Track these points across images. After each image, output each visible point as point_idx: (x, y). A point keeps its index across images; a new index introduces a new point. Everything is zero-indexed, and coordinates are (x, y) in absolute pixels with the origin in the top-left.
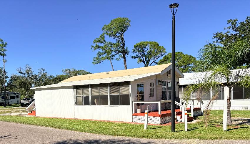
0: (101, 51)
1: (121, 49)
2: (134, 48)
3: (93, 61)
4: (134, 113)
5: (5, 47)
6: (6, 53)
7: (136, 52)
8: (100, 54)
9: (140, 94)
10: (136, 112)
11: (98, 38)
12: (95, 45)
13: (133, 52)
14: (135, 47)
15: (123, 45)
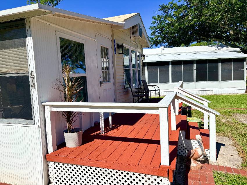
4: (50, 150)
9: (71, 74)
10: (61, 144)
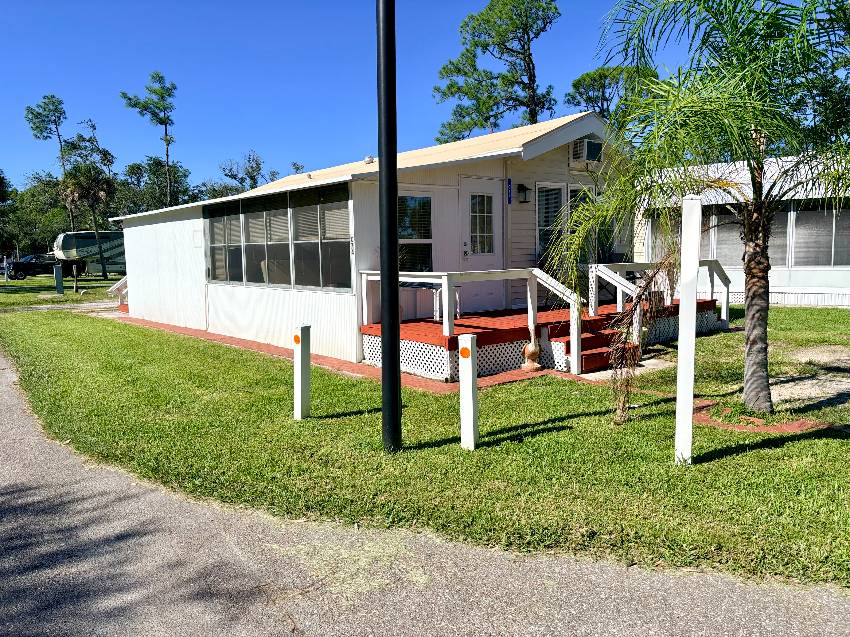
0: (467, 102)
1: (521, 93)
2: (571, 90)
3: (439, 136)
4: (365, 322)
5: (169, 95)
6: (173, 115)
7: (579, 104)
8: (460, 112)
11: (455, 61)
12: (444, 84)
13: (569, 102)
14: (576, 85)
15: (530, 79)
